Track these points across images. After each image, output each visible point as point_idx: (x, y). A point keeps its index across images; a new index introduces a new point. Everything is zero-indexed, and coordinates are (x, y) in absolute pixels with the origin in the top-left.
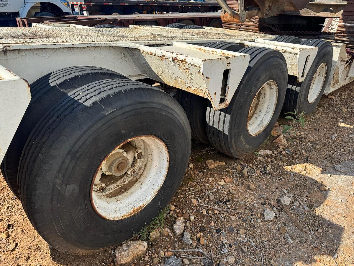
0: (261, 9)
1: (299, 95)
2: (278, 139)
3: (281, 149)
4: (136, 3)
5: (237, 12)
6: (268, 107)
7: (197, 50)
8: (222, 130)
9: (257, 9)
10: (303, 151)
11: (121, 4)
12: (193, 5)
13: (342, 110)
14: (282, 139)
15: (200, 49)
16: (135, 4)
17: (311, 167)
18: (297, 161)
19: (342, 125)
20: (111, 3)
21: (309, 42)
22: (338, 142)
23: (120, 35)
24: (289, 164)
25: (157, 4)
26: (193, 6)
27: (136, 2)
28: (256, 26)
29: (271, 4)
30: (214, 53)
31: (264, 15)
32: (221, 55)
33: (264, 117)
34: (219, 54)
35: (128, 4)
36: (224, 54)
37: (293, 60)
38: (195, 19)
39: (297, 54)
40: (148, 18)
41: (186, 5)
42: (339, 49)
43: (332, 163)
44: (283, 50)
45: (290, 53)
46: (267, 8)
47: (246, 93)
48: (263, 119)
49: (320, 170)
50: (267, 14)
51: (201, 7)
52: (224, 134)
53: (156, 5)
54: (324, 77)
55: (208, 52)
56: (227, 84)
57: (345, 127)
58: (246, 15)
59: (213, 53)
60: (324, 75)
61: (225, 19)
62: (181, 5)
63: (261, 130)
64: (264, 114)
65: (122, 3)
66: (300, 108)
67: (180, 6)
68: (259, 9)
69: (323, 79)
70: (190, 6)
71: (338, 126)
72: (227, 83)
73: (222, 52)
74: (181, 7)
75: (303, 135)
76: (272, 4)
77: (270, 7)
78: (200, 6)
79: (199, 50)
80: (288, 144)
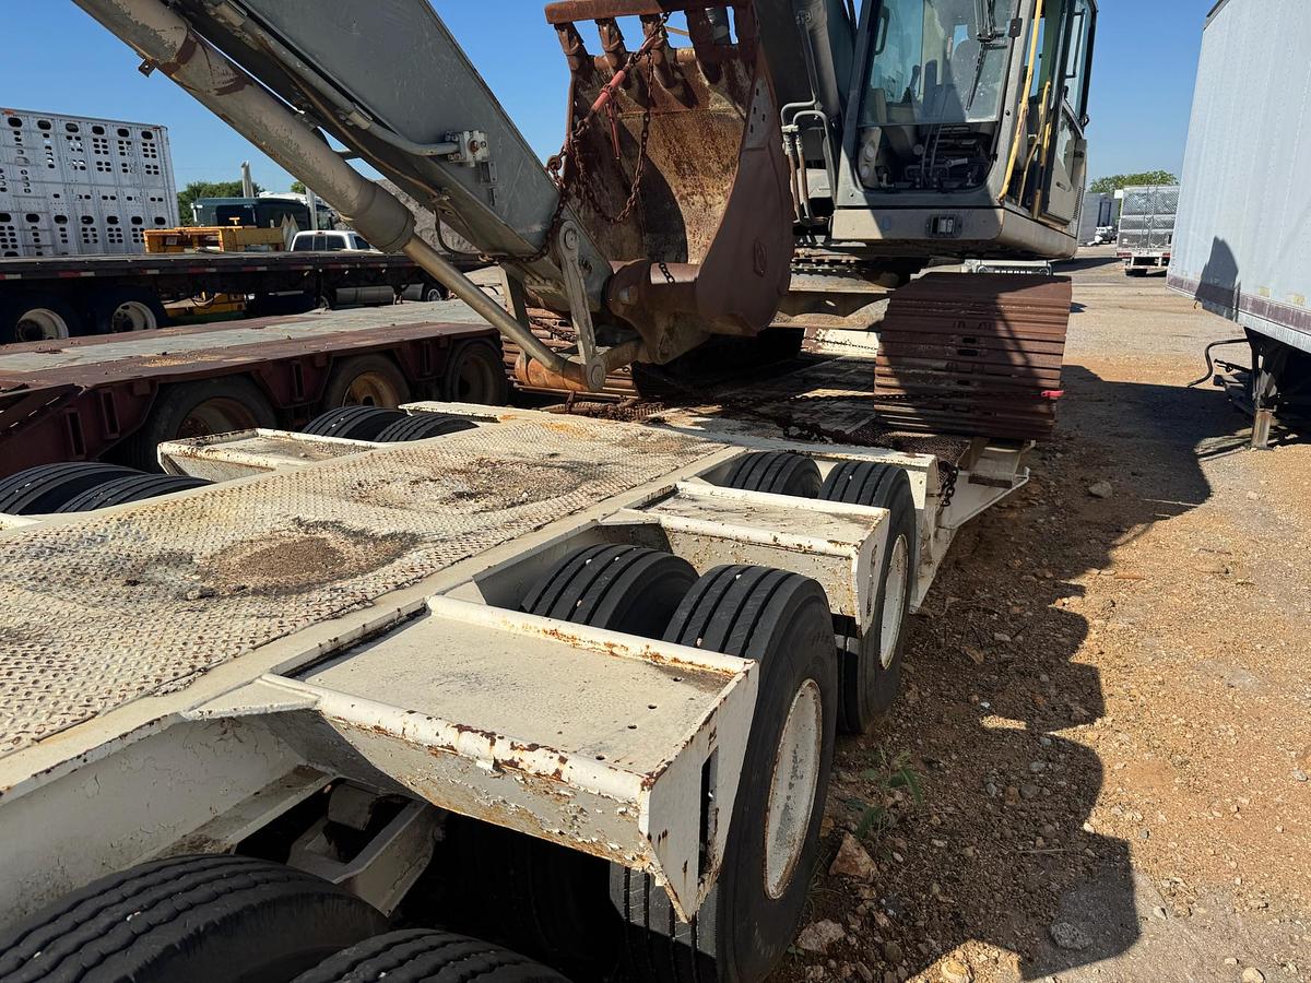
0: (645, 338)
1: (859, 665)
2: (840, 854)
3: (869, 904)
4: (129, 269)
5: (572, 359)
6: (795, 757)
7: (542, 636)
8: (688, 942)
9: (632, 340)
10: (936, 888)
11: (61, 275)
12: (358, 266)
13: (970, 659)
14: (856, 852)
15: (554, 633)
16: (125, 274)
17: (983, 958)
18: (934, 942)
19: (996, 725)
20: (15, 273)
21: (849, 480)
22: (1010, 803)
23: (156, 552)
24: (913, 969)
25: (216, 267)
26: (356, 269)
27: (126, 267)
28: (624, 375)
29: (671, 320)
30: (615, 650)
31: (658, 356)
32: (649, 660)
33: (789, 798)
34: (641, 659)
35: (91, 274)
36: (657, 656)
37: (835, 573)
38: (398, 349)
39: (849, 558)
40: (207, 358)
41: (331, 267)
42: (923, 476)
43: (1034, 915)
44: (800, 546)
45: (823, 554)
46: (662, 334)
47: (754, 779)
48: (786, 806)
49: (1015, 964)
50: (666, 351)
51: (387, 269)
52: (699, 954)
53: (214, 270)
54: (901, 571)
55: (591, 645)
56: (710, 799)
57: (1006, 731)
58: (604, 367)
59: (612, 653)
60: (902, 565)
61: (534, 380)
62: (310, 267)
63: (794, 853)
64: (786, 784)
65: (63, 271)
66: (866, 700)
67: (310, 270)
68: (639, 339)
69: (900, 576)
70: (345, 270)
71: (984, 730)
72: (710, 795)
73: (651, 650)
74: (314, 272)
75: (902, 804)
76: (676, 320)
77: (670, 331)
78: (385, 265)
79: (552, 639)
80: (878, 868)
